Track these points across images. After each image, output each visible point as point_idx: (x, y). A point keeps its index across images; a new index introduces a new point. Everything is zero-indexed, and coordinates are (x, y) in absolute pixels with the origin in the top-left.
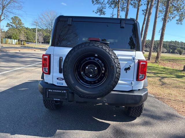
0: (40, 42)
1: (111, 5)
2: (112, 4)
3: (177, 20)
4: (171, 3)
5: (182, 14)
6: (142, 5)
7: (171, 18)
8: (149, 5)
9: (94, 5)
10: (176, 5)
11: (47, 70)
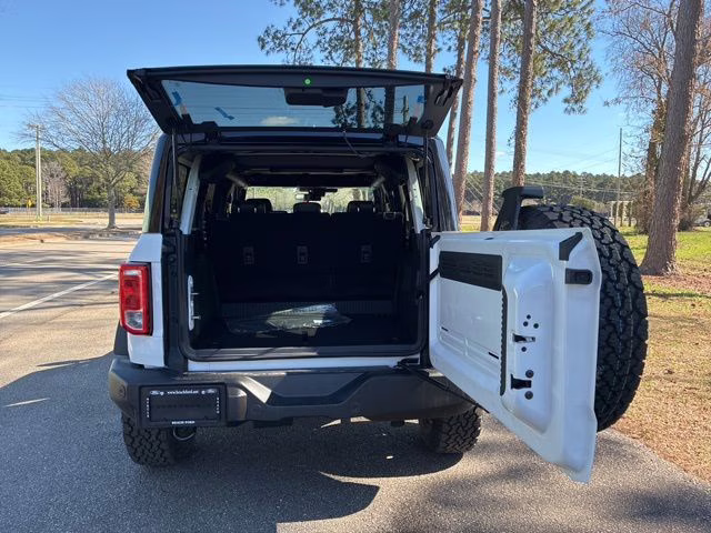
0: (52, 206)
1: (330, 53)
2: (335, 48)
3: (566, 101)
4: (538, 43)
5: (580, 75)
6: (439, 50)
7: (545, 93)
8: (466, 51)
9: (268, 52)
10: (556, 50)
11: (140, 321)
